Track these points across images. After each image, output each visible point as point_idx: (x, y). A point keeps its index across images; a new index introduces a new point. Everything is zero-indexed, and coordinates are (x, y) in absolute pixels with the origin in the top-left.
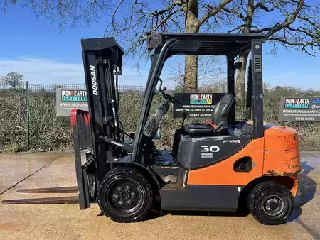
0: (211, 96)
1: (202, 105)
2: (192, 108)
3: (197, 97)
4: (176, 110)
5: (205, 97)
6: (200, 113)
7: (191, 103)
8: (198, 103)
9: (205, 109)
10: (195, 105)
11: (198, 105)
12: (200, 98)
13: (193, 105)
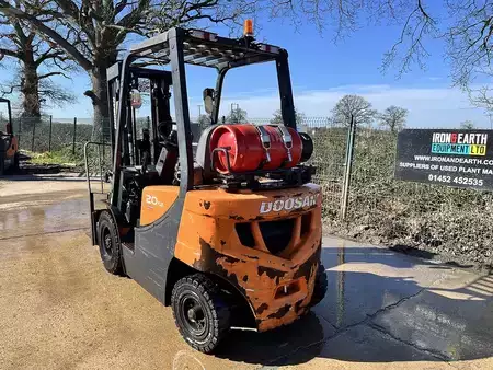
0: (485, 138)
1: (460, 156)
2: (435, 163)
3: (448, 138)
4: (402, 165)
5: (467, 139)
6: (454, 175)
7: (434, 150)
8: (449, 152)
9: (467, 166)
10: (443, 155)
11: (449, 156)
12: (454, 140)
13: (439, 155)
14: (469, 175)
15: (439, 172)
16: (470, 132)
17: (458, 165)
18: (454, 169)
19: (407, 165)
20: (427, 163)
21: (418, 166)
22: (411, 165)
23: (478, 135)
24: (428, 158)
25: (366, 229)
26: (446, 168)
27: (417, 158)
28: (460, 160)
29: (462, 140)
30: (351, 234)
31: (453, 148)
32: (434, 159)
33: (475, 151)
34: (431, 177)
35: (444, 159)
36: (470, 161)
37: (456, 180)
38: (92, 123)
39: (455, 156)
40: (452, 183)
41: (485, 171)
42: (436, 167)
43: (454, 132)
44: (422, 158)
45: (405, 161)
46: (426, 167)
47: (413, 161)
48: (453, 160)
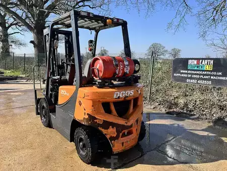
14: (205, 79)
15: (191, 78)
16: (205, 59)
17: (200, 75)
18: (198, 76)
19: (177, 75)
20: (186, 74)
21: (182, 75)
22: (179, 75)
23: (209, 61)
24: (187, 72)
25: (159, 105)
26: (195, 76)
27: (181, 71)
28: (201, 73)
29: (201, 63)
30: (152, 107)
31: (198, 67)
32: (189, 72)
33: (208, 68)
34: (188, 80)
35: (193, 72)
36: (205, 73)
37: (199, 82)
38: (34, 56)
39: (198, 70)
40: (197, 83)
41: (212, 77)
42: (190, 76)
43: (198, 59)
44: (184, 71)
45: (176, 73)
46: (186, 76)
47: (180, 73)
48: (198, 72)
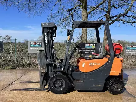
7: (86, 47)
14: (92, 51)
16: (92, 43)
20: (85, 50)
26: (88, 50)
32: (86, 49)
33: (93, 47)
34: (86, 52)
36: (92, 49)
40: (90, 53)
43: (90, 43)
44: (84, 49)
45: (80, 50)
47: (82, 49)
48: (89, 49)
